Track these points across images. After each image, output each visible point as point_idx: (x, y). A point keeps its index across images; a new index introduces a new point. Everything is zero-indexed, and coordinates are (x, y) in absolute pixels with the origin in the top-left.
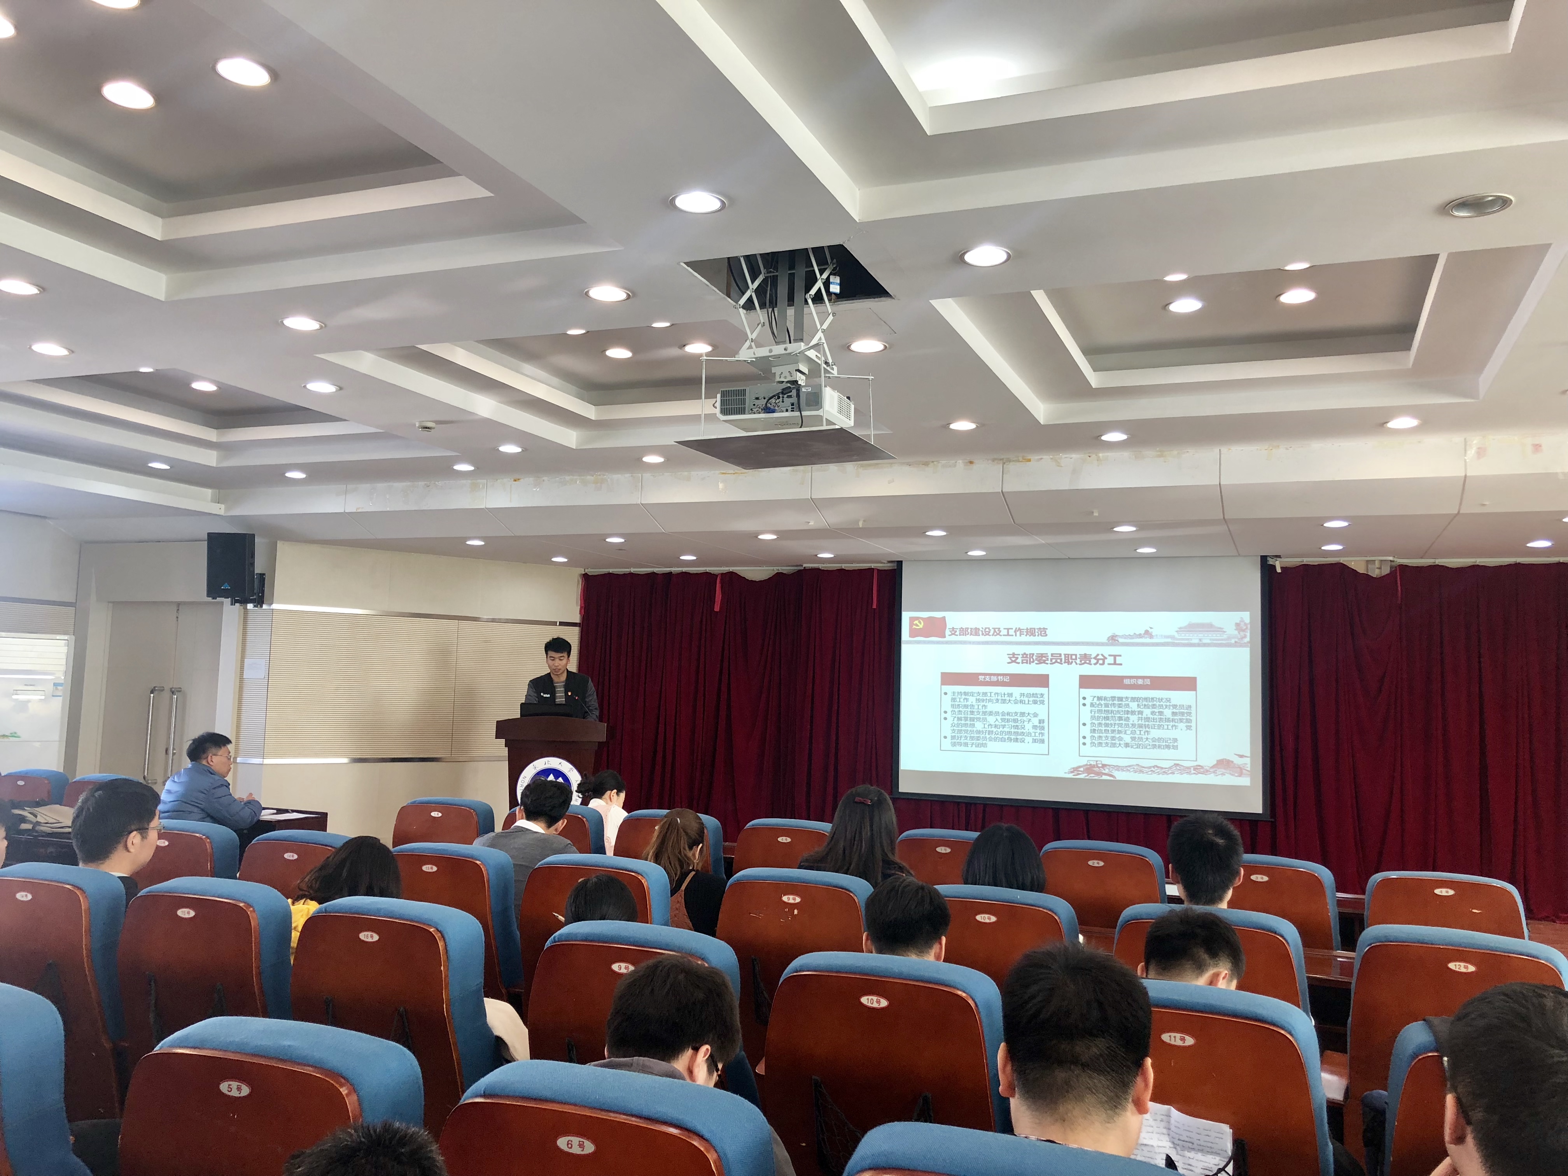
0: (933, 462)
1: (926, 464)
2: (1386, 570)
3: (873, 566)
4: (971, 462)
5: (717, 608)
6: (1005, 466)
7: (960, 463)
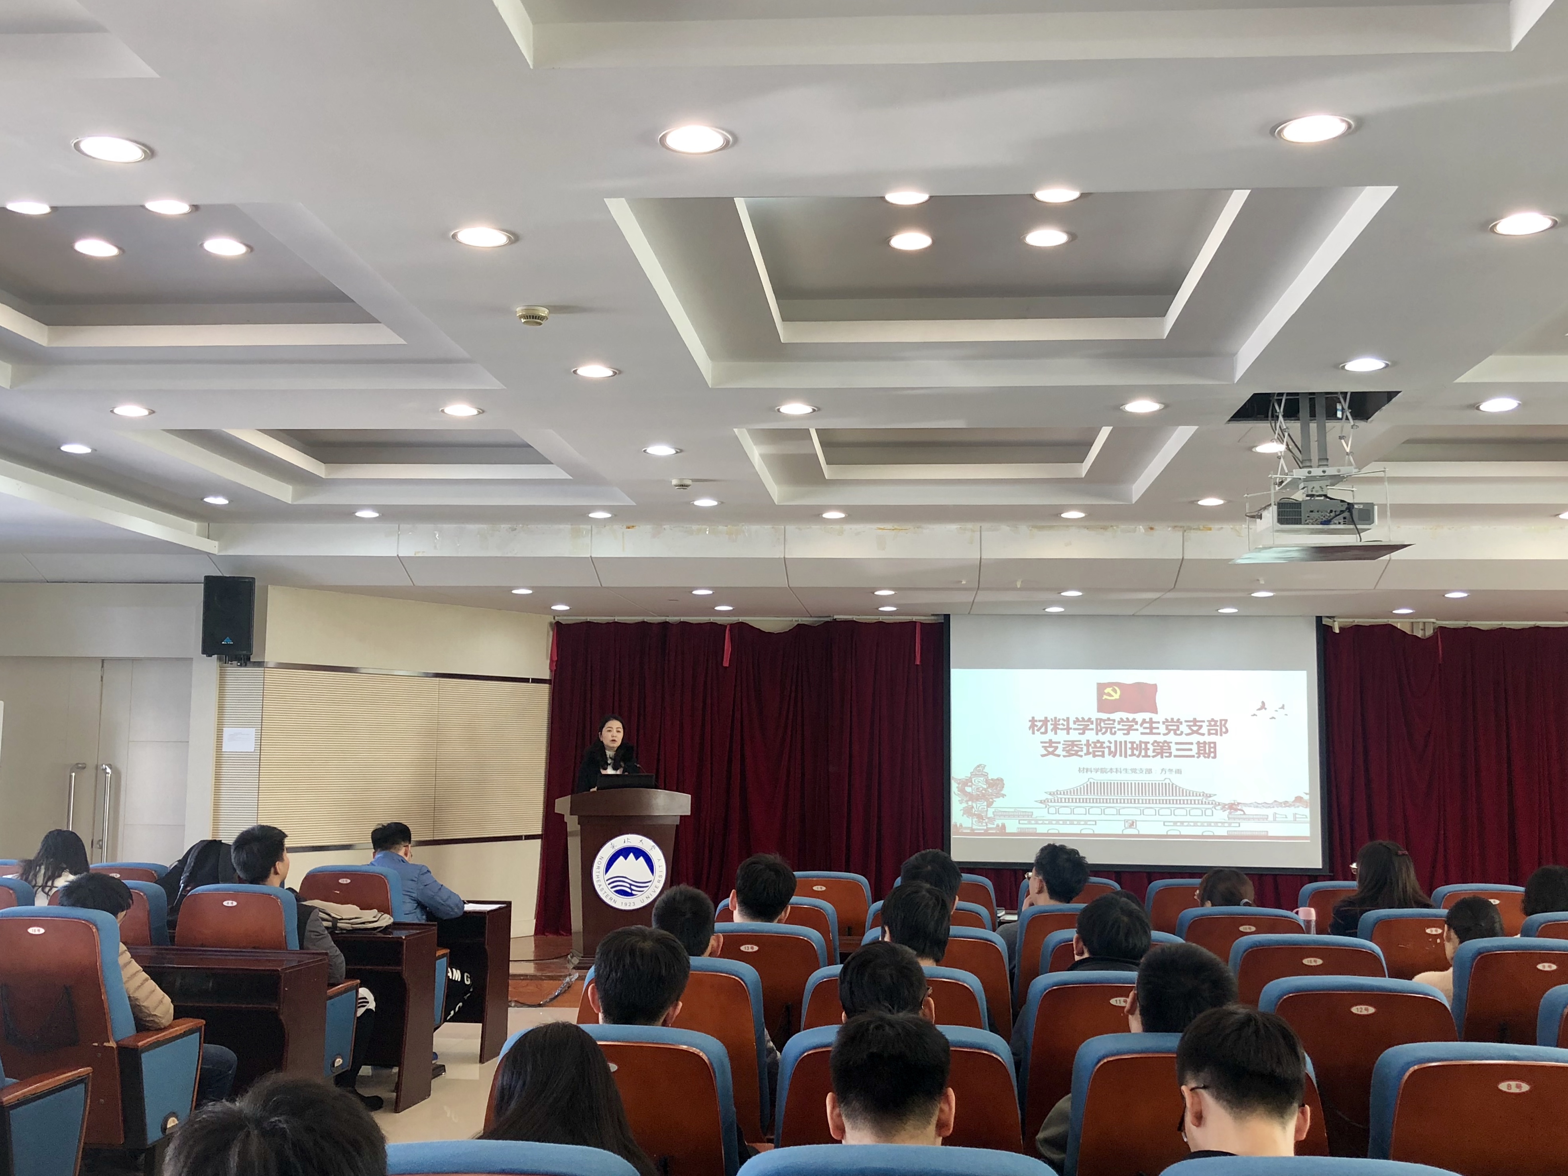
0: (1112, 526)
1: (1105, 528)
2: (1429, 632)
3: (915, 618)
4: (1152, 529)
5: (726, 664)
6: (1185, 534)
7: (1141, 528)
